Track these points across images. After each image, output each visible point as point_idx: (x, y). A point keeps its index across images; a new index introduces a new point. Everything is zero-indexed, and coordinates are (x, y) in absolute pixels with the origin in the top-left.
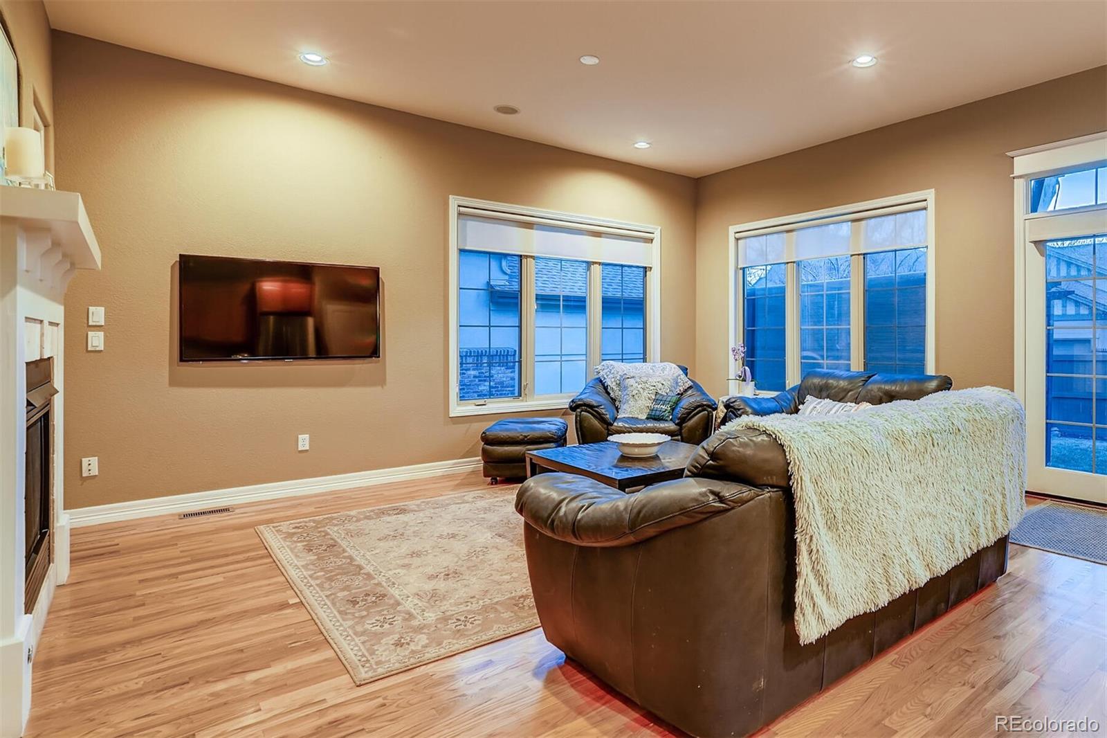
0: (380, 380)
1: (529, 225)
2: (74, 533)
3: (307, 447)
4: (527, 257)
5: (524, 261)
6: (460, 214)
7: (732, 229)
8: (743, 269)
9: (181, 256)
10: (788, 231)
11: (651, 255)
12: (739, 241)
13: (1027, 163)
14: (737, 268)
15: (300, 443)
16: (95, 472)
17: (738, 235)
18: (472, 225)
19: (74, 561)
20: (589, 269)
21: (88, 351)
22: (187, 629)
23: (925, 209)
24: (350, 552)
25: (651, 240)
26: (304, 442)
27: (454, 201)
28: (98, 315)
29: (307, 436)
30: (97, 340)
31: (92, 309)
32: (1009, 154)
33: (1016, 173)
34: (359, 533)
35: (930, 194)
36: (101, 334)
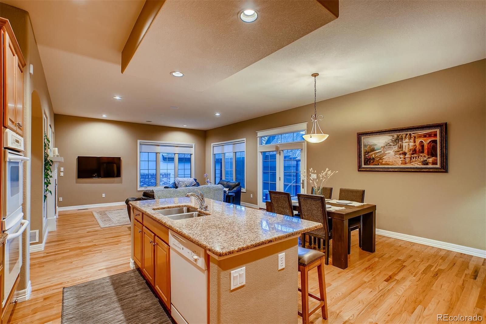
0: (121, 182)
1: (158, 145)
2: (59, 212)
3: (104, 197)
4: (158, 153)
5: (157, 154)
6: (140, 144)
7: (212, 144)
8: (215, 154)
9: (78, 157)
10: (223, 146)
11: (192, 151)
12: (214, 147)
13: (260, 134)
14: (213, 154)
15: (103, 196)
16: (61, 200)
17: (213, 146)
18: (143, 146)
19: (59, 216)
20: (175, 155)
21: (60, 176)
22: (77, 223)
23: (244, 142)
24: (108, 215)
25: (192, 147)
26: (104, 195)
27: (139, 141)
28: (62, 169)
29: (104, 194)
30: (62, 174)
31: (61, 168)
32: (257, 132)
33: (258, 136)
34: (111, 213)
35: (245, 139)
36: (63, 173)
